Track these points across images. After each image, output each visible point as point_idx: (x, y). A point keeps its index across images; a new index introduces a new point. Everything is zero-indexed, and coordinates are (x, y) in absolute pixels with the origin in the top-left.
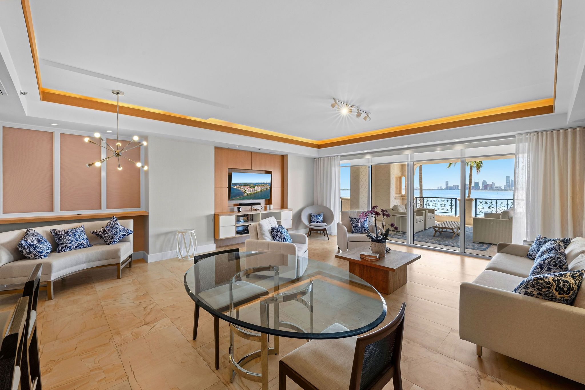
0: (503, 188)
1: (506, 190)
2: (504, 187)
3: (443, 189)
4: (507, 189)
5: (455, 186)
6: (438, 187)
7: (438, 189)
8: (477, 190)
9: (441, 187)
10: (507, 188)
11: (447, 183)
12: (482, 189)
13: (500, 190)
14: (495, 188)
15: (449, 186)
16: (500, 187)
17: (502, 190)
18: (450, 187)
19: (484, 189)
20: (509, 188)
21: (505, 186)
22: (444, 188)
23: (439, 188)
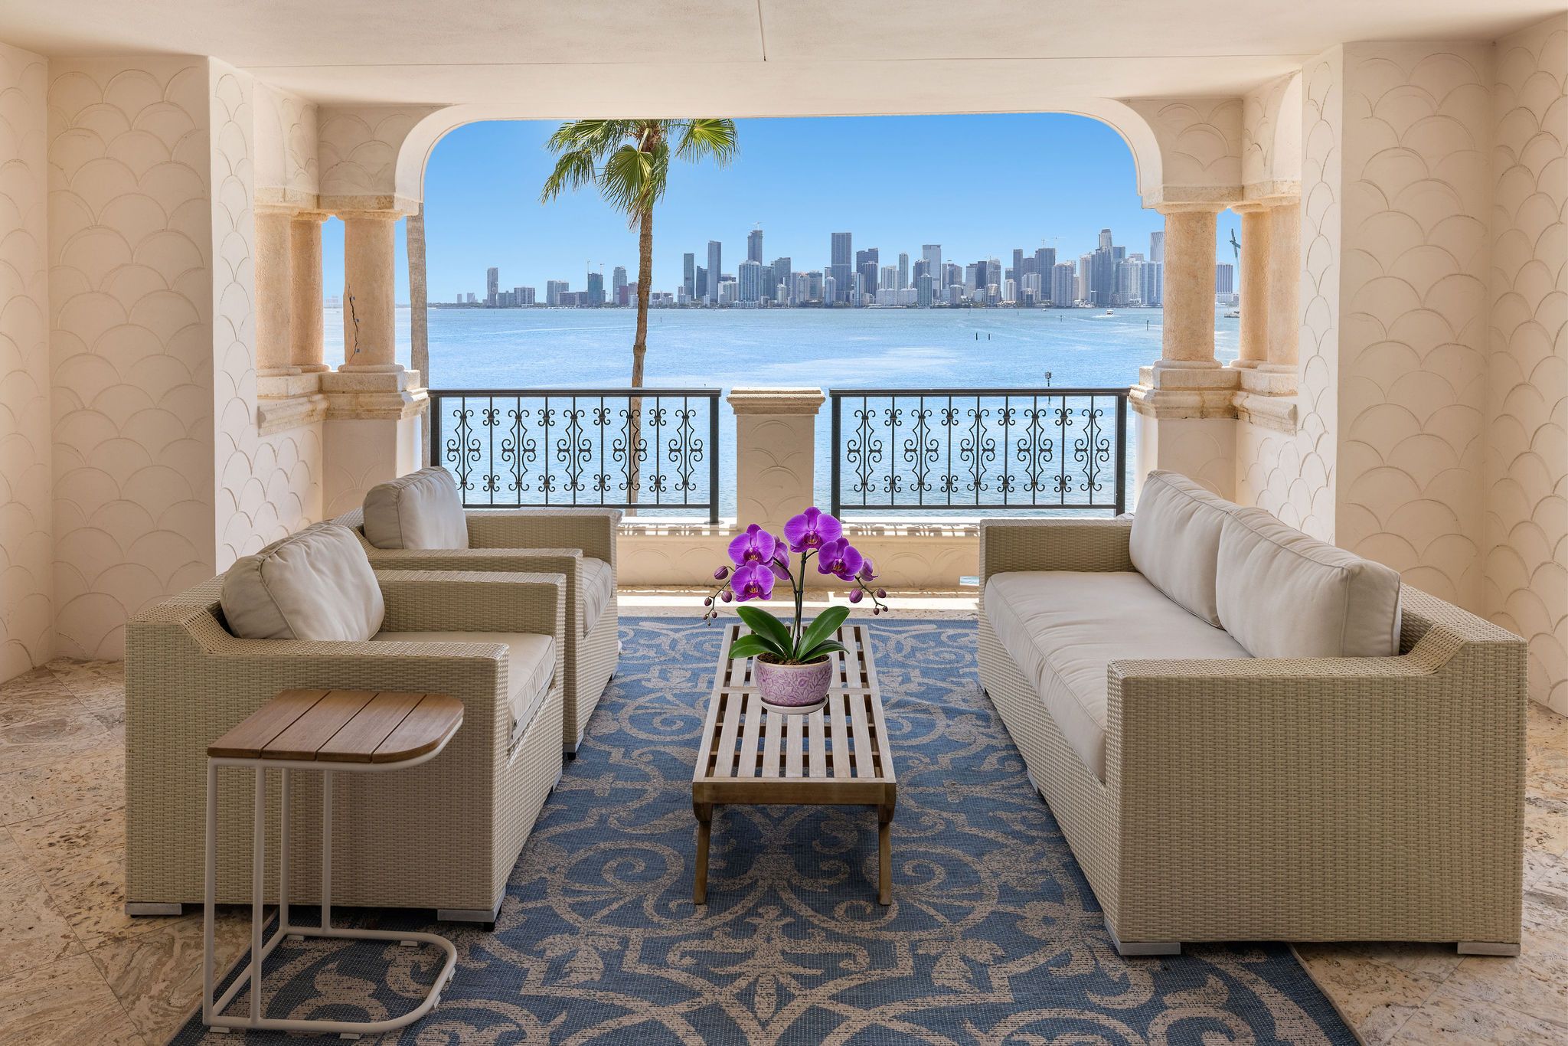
0: (675, 300)
1: (683, 306)
2: (679, 297)
3: (478, 306)
4: (686, 303)
5: (523, 290)
6: (459, 296)
7: (460, 305)
8: (597, 307)
9: (470, 295)
10: (688, 300)
11: (493, 276)
12: (613, 305)
13: (665, 307)
14: (651, 297)
15: (501, 290)
16: (666, 295)
17: (673, 306)
18: (503, 296)
19: (618, 302)
20: (693, 297)
21: (680, 289)
22: (480, 301)
23: (465, 300)
